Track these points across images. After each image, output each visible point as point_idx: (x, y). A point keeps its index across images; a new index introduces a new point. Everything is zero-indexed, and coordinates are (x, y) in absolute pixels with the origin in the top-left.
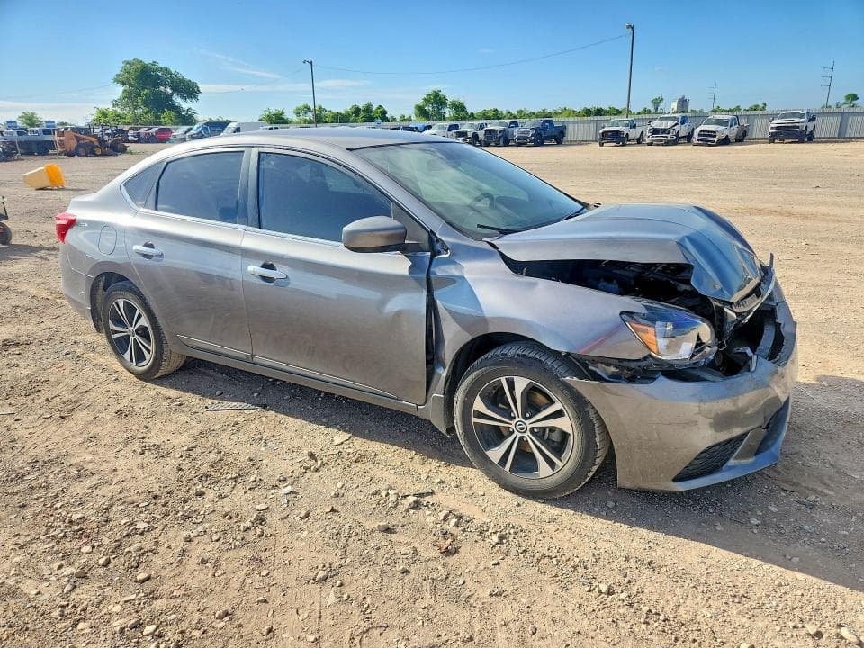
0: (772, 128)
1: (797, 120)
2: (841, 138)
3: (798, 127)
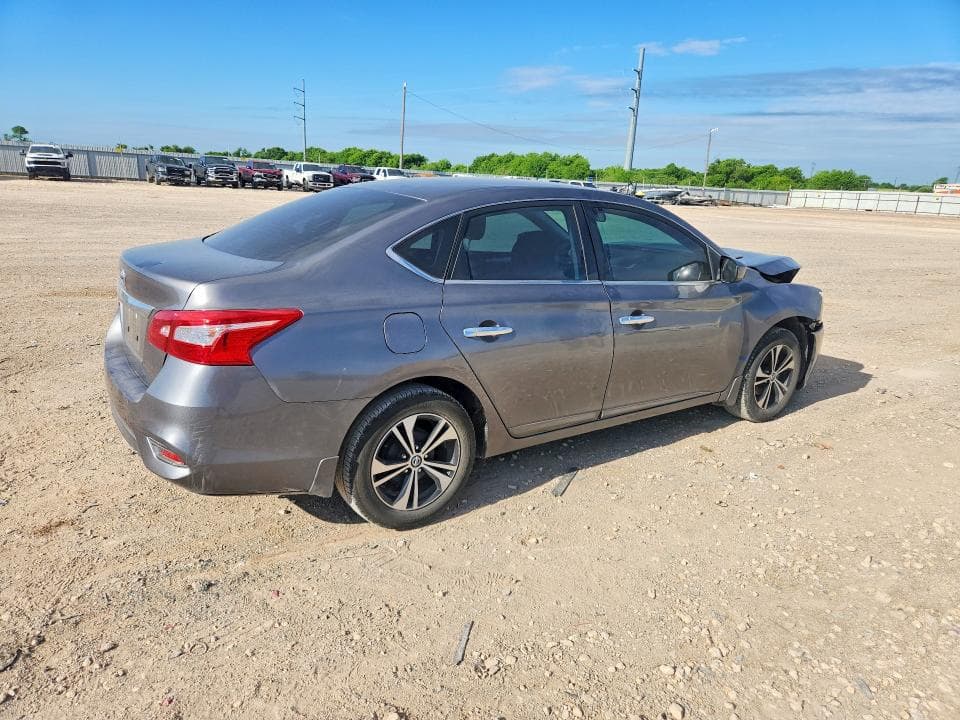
0: (29, 163)
1: (55, 156)
2: (92, 177)
3: (59, 164)
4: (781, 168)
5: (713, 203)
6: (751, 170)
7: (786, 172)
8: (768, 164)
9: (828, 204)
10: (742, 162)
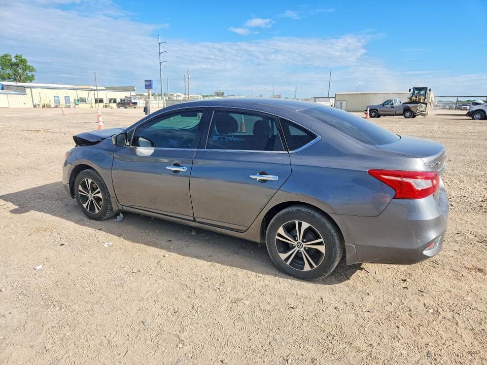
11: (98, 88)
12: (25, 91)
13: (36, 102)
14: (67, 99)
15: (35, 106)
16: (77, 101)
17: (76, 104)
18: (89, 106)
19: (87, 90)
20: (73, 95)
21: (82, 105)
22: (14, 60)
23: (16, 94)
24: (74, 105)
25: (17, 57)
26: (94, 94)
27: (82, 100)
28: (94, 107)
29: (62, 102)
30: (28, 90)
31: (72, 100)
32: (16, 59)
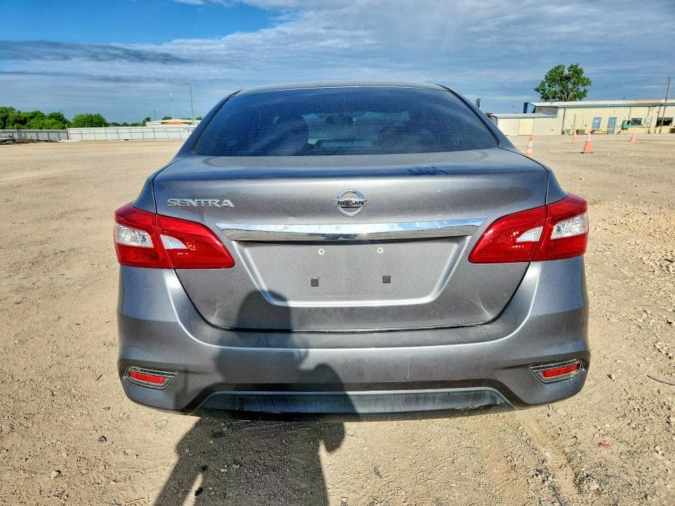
4: (47, 113)
5: (14, 141)
6: (22, 115)
7: (51, 117)
8: (35, 110)
9: (98, 137)
10: (12, 109)
11: (668, 101)
12: (556, 113)
13: (567, 127)
14: (612, 121)
15: (563, 133)
16: (626, 123)
17: (623, 129)
18: (645, 130)
19: (649, 106)
20: (623, 114)
21: (634, 130)
22: (566, 72)
23: (543, 117)
24: (620, 129)
25: (571, 67)
26: (658, 112)
27: (637, 122)
28: (652, 131)
29: (604, 127)
30: (561, 112)
31: (619, 123)
32: (569, 71)
